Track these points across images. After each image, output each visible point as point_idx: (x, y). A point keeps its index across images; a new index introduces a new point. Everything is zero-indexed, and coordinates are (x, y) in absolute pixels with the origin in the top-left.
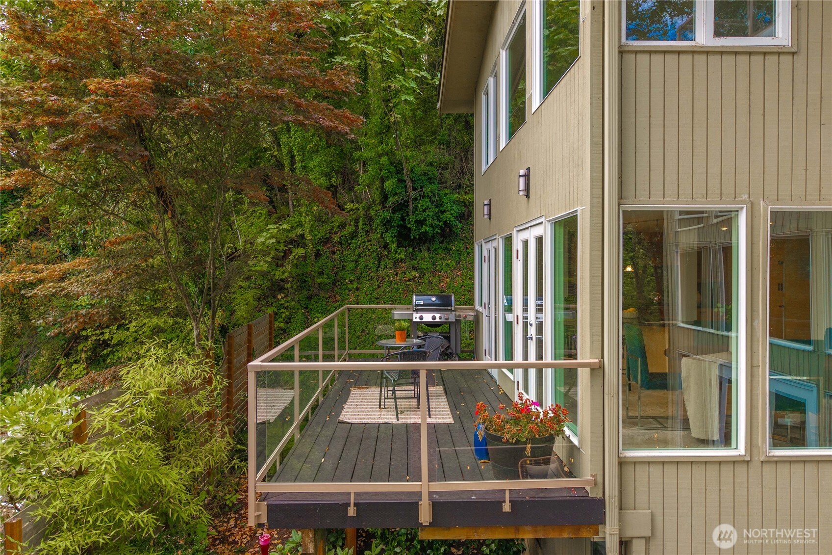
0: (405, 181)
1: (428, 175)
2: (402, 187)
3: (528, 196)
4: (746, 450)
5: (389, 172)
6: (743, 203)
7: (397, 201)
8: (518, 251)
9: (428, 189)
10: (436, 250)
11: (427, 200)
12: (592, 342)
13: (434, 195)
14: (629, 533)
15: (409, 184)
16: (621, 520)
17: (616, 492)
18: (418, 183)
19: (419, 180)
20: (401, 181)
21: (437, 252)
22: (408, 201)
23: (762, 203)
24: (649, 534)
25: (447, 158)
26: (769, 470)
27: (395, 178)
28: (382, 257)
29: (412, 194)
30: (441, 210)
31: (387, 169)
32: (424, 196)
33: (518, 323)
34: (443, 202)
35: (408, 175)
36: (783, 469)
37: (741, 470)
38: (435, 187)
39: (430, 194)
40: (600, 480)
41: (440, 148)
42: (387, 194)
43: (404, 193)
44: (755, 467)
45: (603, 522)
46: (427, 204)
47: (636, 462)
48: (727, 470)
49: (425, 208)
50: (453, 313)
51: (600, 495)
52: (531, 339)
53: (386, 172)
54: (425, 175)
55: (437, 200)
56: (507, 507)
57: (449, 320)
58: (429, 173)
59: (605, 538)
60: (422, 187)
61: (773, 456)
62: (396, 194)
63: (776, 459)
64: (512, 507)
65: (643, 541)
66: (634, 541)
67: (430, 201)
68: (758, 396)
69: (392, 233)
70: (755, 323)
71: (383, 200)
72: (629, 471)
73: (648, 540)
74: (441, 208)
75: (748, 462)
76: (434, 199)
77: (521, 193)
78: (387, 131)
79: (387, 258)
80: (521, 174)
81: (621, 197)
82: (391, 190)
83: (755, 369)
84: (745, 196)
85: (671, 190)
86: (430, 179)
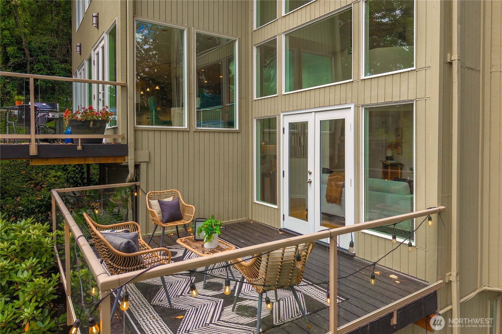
0: (24, 50)
1: (42, 49)
2: (21, 53)
3: (98, 27)
4: (188, 126)
5: (10, 41)
6: (185, 26)
7: (17, 62)
8: (94, 61)
9: (42, 58)
10: (48, 98)
11: (41, 64)
12: (122, 75)
13: (47, 62)
14: (139, 160)
15: (27, 52)
16: (135, 154)
17: (133, 141)
18: (34, 53)
19: (35, 51)
20: (20, 49)
21: (49, 100)
22: (26, 64)
23: (193, 28)
24: (148, 160)
25: (57, 42)
26: (196, 135)
27: (16, 46)
28: (4, 101)
29: (30, 59)
30: (52, 73)
31: (9, 40)
32: (38, 62)
33: (94, 99)
34: (54, 68)
35: (26, 46)
36: (202, 135)
37: (186, 134)
38: (47, 57)
39: (43, 61)
40: (126, 136)
41: (52, 36)
42: (9, 57)
43: (23, 57)
44: (191, 133)
45: (127, 155)
46: (42, 67)
47: (142, 130)
48: (180, 135)
49: (40, 69)
50: (58, 114)
51: (126, 143)
52: (100, 100)
53: (8, 41)
54: (40, 49)
55: (49, 66)
56: (79, 148)
57: (55, 117)
58: (43, 48)
59: (128, 162)
60: (37, 56)
61: (198, 129)
62: (16, 57)
63: (199, 130)
64: (82, 148)
65: (145, 164)
66: (142, 164)
67: (44, 65)
68: (192, 105)
69: (13, 84)
70: (191, 76)
71: (5, 61)
72: (139, 134)
73: (148, 163)
74: (52, 71)
75: (189, 131)
76: (46, 65)
77: (94, 25)
78: (9, 14)
79: (9, 102)
80: (94, 15)
81: (135, 14)
82: (12, 53)
83: (191, 94)
84: (186, 24)
85: (157, 16)
86: (43, 52)
